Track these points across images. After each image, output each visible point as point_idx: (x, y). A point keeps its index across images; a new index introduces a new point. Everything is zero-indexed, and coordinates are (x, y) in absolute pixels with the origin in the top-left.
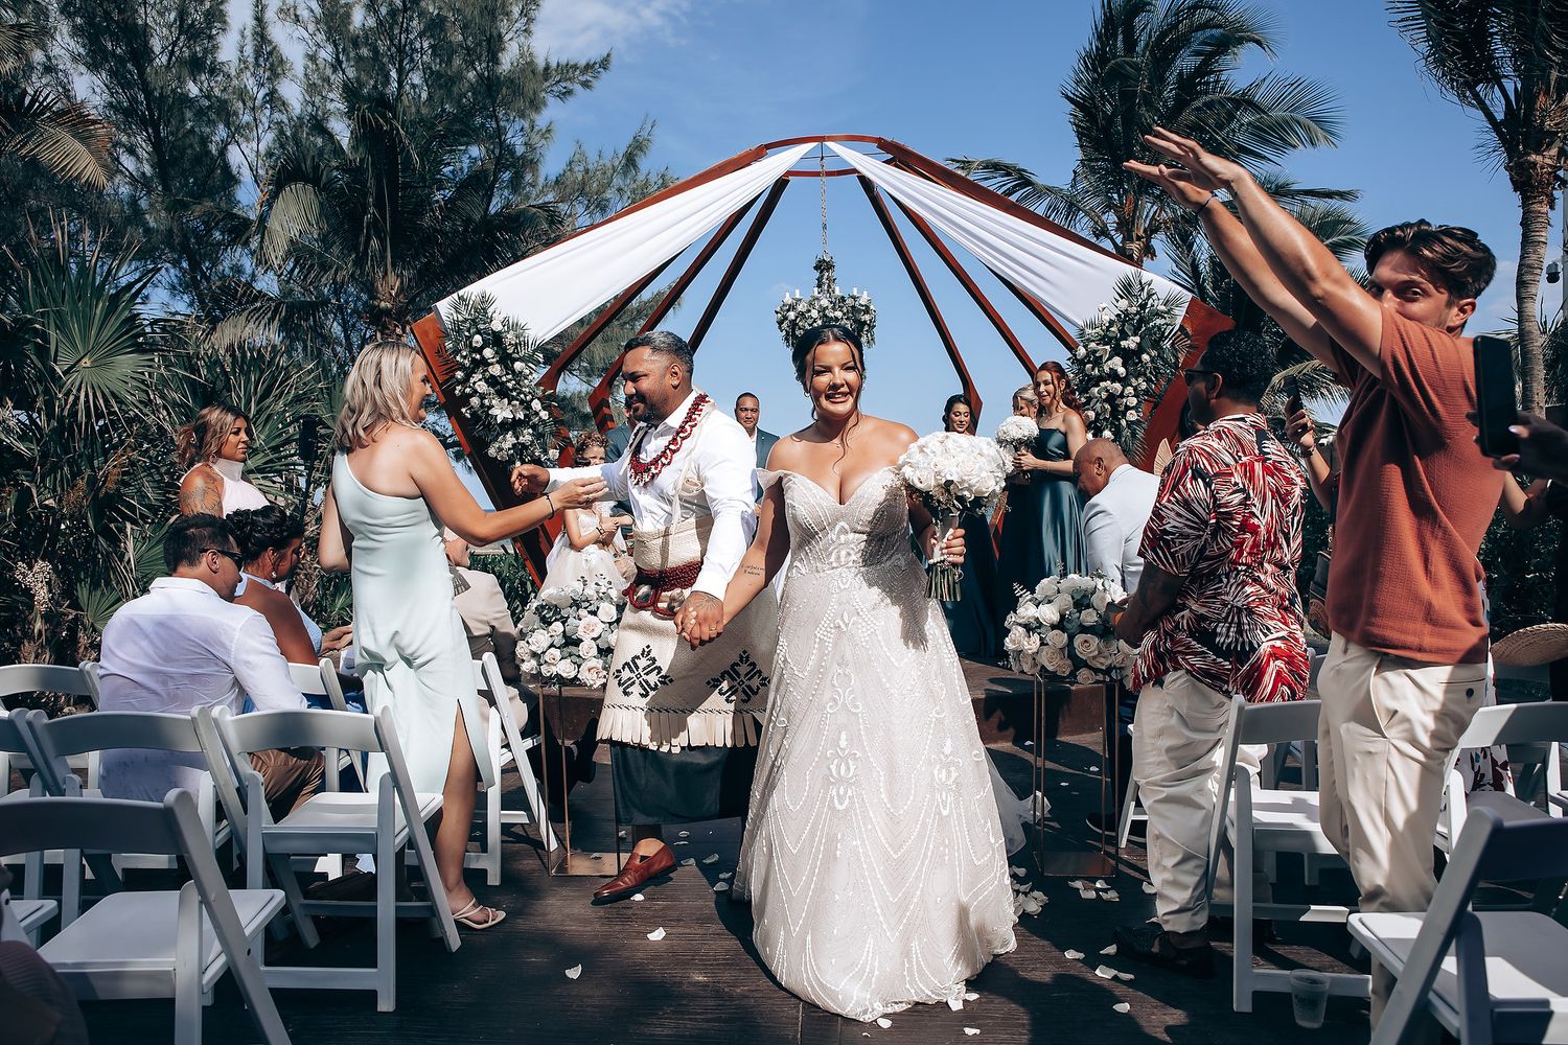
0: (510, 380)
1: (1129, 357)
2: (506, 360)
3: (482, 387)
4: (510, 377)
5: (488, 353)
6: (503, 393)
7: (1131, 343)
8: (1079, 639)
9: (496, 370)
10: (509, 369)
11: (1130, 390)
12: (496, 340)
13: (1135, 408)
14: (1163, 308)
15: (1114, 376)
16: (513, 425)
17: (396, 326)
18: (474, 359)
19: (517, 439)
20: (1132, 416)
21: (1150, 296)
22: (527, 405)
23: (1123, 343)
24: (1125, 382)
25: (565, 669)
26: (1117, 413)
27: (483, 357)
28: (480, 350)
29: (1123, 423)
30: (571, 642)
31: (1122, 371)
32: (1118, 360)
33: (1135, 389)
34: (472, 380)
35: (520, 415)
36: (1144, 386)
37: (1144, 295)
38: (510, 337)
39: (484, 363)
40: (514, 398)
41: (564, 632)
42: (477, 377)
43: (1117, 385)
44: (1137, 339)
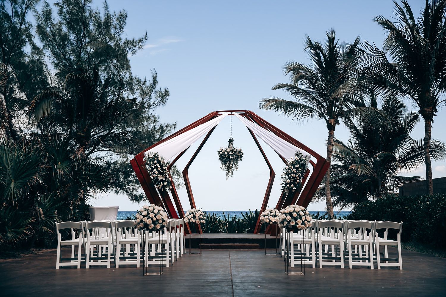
0: (162, 171)
1: (297, 169)
2: (161, 166)
3: (157, 172)
4: (162, 170)
5: (158, 165)
6: (160, 173)
7: (297, 166)
8: (270, 217)
9: (159, 169)
10: (162, 168)
11: (297, 176)
12: (159, 162)
13: (299, 180)
14: (305, 158)
15: (294, 173)
16: (162, 181)
17: (86, 141)
18: (154, 166)
19: (163, 184)
20: (298, 181)
21: (302, 156)
22: (166, 176)
23: (296, 166)
24: (296, 174)
25: (194, 221)
26: (295, 181)
27: (156, 166)
28: (156, 164)
29: (296, 183)
30: (194, 217)
31: (295, 172)
32: (295, 169)
33: (299, 176)
34: (154, 171)
35: (164, 179)
36: (301, 175)
37: (301, 156)
38: (162, 161)
39: (157, 167)
40: (163, 175)
41: (194, 215)
42: (155, 170)
43: (294, 175)
44: (299, 165)
